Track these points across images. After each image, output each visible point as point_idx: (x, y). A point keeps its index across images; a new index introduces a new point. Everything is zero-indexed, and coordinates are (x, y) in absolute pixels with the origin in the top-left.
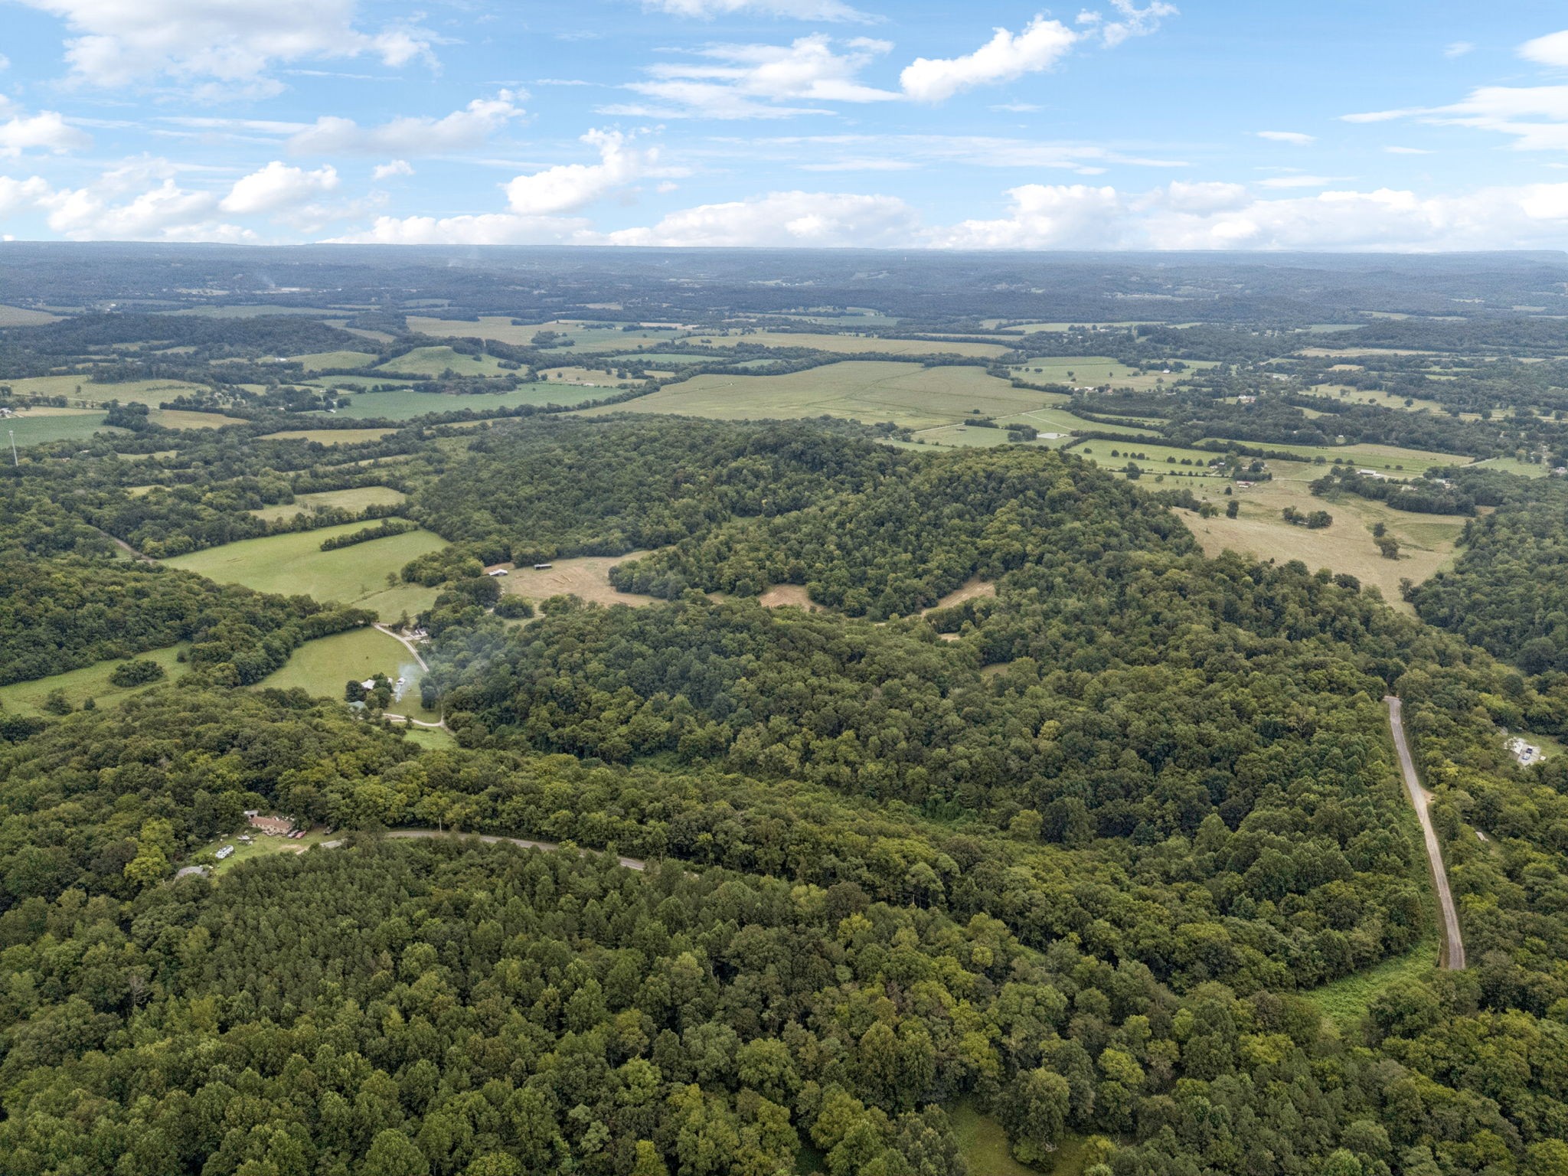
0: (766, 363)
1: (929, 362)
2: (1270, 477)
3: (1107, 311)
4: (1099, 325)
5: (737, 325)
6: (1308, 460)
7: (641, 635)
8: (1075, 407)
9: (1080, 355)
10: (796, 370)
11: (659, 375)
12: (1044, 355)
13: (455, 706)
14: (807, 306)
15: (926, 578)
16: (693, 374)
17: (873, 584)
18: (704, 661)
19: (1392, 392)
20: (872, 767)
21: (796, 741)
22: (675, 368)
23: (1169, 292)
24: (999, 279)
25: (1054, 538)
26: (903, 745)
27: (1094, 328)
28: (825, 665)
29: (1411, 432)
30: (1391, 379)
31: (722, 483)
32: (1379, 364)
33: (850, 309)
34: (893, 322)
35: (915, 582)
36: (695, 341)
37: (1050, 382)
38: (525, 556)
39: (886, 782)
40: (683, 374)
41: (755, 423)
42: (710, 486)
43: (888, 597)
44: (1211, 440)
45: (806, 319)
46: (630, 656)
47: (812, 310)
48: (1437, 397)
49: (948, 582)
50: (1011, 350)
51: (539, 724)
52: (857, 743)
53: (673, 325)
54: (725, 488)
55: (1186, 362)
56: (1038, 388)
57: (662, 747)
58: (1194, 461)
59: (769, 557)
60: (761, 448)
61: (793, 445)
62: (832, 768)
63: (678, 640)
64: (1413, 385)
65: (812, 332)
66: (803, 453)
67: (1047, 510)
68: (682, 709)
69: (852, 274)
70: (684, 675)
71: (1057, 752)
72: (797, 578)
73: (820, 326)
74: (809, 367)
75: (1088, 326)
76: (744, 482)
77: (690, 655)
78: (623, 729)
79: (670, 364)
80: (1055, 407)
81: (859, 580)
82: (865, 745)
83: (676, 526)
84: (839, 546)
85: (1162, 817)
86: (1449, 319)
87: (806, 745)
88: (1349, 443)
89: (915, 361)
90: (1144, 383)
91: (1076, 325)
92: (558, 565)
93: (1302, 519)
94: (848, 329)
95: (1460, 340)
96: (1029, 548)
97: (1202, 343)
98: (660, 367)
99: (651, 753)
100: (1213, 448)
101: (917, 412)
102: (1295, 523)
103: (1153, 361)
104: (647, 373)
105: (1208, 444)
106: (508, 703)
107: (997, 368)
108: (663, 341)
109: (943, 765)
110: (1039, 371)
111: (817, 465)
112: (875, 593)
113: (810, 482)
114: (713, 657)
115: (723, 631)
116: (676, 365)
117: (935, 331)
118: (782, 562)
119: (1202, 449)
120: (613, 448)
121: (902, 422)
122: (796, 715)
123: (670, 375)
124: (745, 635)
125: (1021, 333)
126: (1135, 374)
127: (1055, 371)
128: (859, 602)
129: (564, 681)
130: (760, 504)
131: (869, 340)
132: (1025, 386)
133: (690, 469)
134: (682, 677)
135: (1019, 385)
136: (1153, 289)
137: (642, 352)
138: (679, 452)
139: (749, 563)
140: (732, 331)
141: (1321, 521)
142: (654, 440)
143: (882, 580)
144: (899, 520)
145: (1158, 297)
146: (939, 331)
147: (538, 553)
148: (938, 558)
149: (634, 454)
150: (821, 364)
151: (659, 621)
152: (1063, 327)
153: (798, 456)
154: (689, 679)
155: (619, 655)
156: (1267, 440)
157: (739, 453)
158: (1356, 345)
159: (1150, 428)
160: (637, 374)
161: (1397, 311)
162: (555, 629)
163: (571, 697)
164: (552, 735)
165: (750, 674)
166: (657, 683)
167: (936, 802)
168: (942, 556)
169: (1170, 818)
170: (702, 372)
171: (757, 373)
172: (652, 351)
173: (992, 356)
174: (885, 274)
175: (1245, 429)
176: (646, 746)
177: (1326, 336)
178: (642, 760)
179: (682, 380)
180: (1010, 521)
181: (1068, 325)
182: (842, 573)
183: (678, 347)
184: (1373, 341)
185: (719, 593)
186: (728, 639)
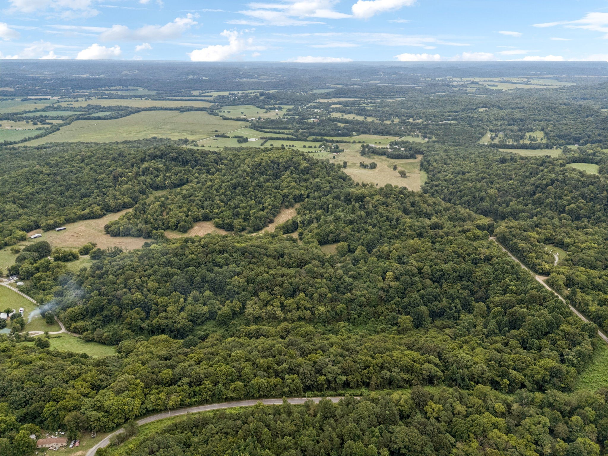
0: (108, 113)
1: (182, 110)
2: (343, 150)
3: (239, 86)
4: (240, 92)
5: (81, 96)
6: (349, 142)
7: (169, 263)
8: (255, 127)
9: (241, 105)
10: (123, 116)
11: (55, 122)
12: (227, 105)
13: (71, 320)
14: (109, 86)
15: (266, 211)
16: (73, 121)
17: (243, 216)
18: (211, 271)
19: (358, 114)
20: (322, 309)
21: (277, 303)
22: (62, 118)
23: (256, 78)
24: (189, 73)
25: (310, 187)
26: (329, 295)
27: (238, 93)
28: (273, 263)
29: (376, 129)
30: (354, 109)
31: (140, 175)
32: (346, 104)
33: (130, 87)
34: (154, 93)
35: (262, 213)
36: (64, 105)
37: (238, 116)
38: (49, 225)
39: (328, 314)
40: (67, 121)
41: (121, 143)
42: (135, 177)
43: (253, 222)
44: (314, 137)
45: (112, 92)
46: (169, 276)
47: (112, 88)
48: (373, 115)
49: (275, 211)
50: (213, 104)
51: (134, 321)
52: (307, 298)
53: (48, 97)
54: (143, 178)
55: (282, 106)
56: (234, 120)
57: (208, 319)
58: (313, 146)
59: (189, 210)
60: (153, 157)
61: (171, 154)
62: (299, 313)
63: (192, 263)
64: (362, 112)
65: (119, 98)
66: (177, 158)
67: (301, 174)
68: (209, 298)
69: (122, 72)
70: (204, 280)
71: (402, 286)
72: (206, 218)
73: (122, 95)
74: (129, 115)
75: (236, 92)
76: (152, 174)
77: (203, 270)
78: (183, 314)
79: (58, 117)
80: (246, 127)
81: (236, 215)
82: (311, 298)
83: (127, 199)
84: (222, 201)
85: (455, 307)
86: (355, 86)
87: (281, 303)
88: (358, 135)
89: (175, 110)
90: (273, 115)
91: (231, 92)
92: (70, 227)
93: (367, 166)
94: (136, 96)
95: (366, 94)
96: (303, 192)
97: (284, 98)
98: (53, 118)
99: (202, 323)
100: (315, 140)
101: (192, 133)
102: (365, 168)
103: (270, 106)
104: (47, 121)
105: (314, 139)
106: (106, 312)
107: (212, 112)
108: (46, 105)
109: (352, 301)
110: (229, 112)
111: (185, 163)
112: (245, 220)
113: (185, 171)
114: (216, 269)
115: (215, 255)
116: (62, 117)
117: (174, 96)
118: (197, 212)
119: (311, 141)
120: (70, 163)
121: (190, 138)
122: (270, 290)
123: (61, 122)
124: (225, 255)
125: (211, 96)
126: (266, 112)
127: (235, 112)
128: (241, 226)
129: (138, 295)
130: (165, 184)
131: (147, 101)
132: (228, 119)
133: (120, 170)
134: (203, 282)
135: (225, 119)
136: (251, 77)
137: (38, 111)
138: (108, 161)
139: (181, 214)
140: (79, 99)
141: (373, 166)
142: (90, 157)
143: (247, 214)
144: (242, 186)
145: (253, 80)
146: (177, 96)
147: (56, 222)
148: (268, 201)
149: (82, 165)
150: (133, 113)
151: (176, 255)
152: (226, 93)
153: (174, 159)
154: (207, 282)
155: (162, 276)
156: (331, 136)
157: (143, 160)
158: (334, 97)
159: (287, 134)
160: (43, 122)
161: (339, 84)
162: (117, 267)
163: (146, 303)
164: (144, 325)
165: (238, 274)
166: (190, 287)
167: (355, 318)
168: (269, 200)
169: (459, 306)
170: (77, 119)
171: (105, 118)
172: (43, 110)
173: (208, 107)
174: (136, 72)
175: (323, 132)
176: (199, 321)
177: (322, 94)
178: (199, 328)
179: (69, 124)
180: (290, 181)
181: (229, 92)
182: (228, 213)
183: (57, 108)
184: (338, 96)
185: (168, 230)
186: (219, 259)
